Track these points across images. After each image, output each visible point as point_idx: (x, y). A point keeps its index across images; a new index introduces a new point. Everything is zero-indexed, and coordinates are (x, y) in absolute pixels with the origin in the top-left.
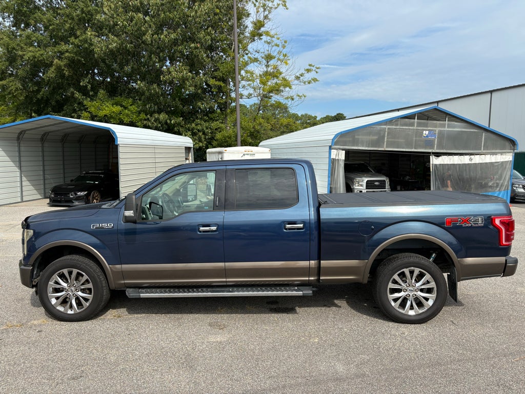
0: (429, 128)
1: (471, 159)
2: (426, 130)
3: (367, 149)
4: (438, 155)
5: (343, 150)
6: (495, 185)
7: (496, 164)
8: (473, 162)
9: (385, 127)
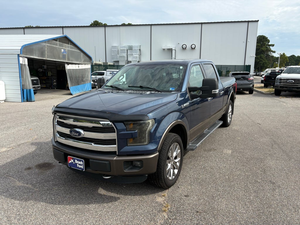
0: (64, 48)
1: (79, 67)
2: (63, 49)
3: (38, 58)
4: (68, 64)
5: (26, 57)
6: (86, 80)
7: (86, 69)
8: (79, 68)
9: (45, 44)
